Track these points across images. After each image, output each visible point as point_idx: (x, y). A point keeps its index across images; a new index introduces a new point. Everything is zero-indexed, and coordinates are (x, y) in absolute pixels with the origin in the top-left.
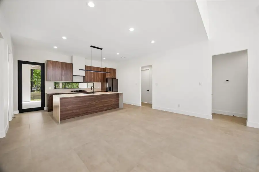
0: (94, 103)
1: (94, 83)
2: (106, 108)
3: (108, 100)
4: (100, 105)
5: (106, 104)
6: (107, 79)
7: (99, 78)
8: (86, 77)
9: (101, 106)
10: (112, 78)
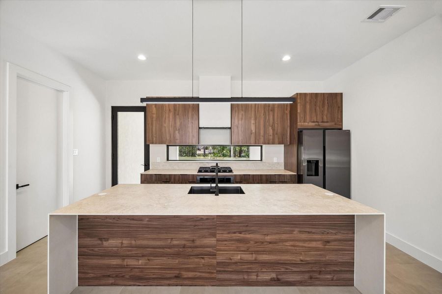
0: (212, 241)
1: (261, 146)
2: (274, 275)
3: (284, 236)
4: (238, 257)
5: (270, 252)
6: (300, 133)
7: (274, 130)
8: (235, 129)
9: (242, 262)
10: (325, 130)
